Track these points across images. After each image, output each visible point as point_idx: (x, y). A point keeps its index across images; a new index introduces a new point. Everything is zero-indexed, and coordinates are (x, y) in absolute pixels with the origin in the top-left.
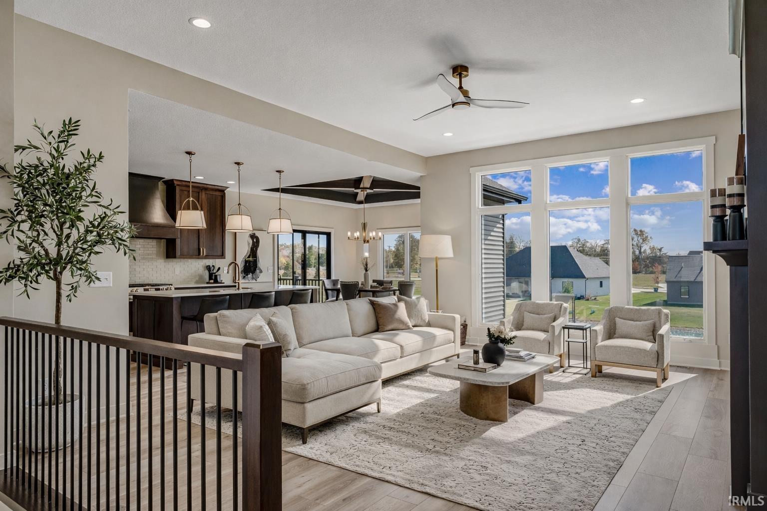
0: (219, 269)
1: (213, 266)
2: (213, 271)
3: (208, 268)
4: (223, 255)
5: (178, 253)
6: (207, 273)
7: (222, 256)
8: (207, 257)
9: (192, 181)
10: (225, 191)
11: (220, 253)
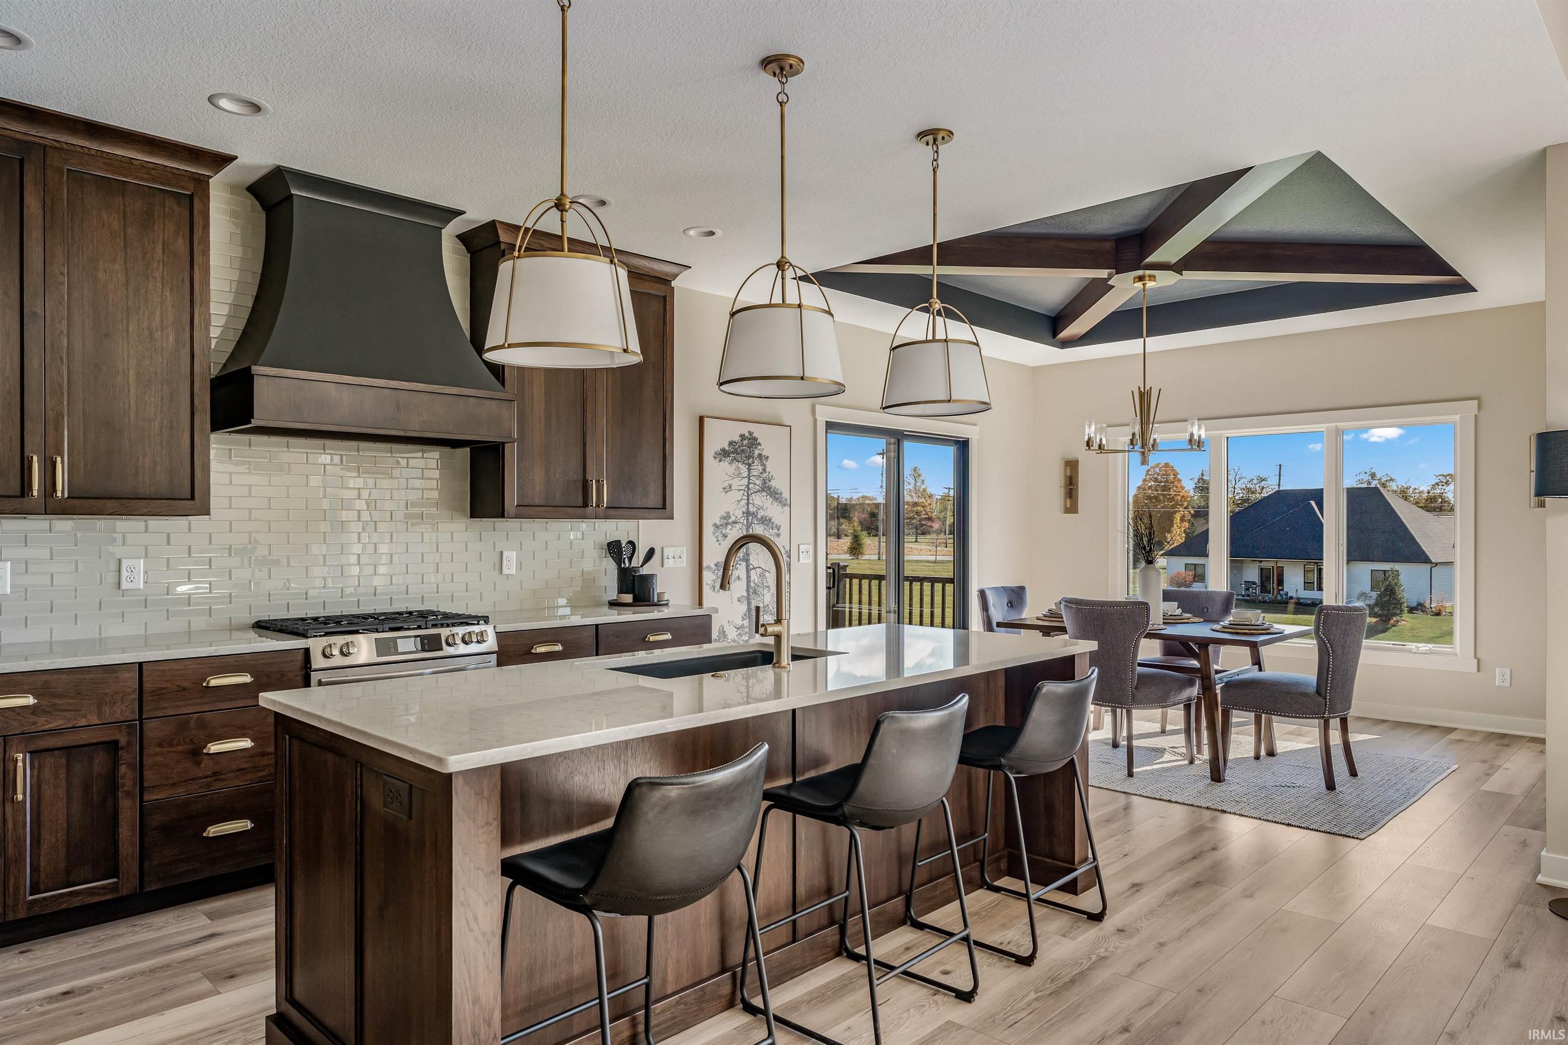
0: (651, 553)
1: (631, 543)
2: (630, 559)
3: (614, 549)
4: (664, 507)
5: (512, 498)
6: (611, 566)
7: (663, 509)
8: (615, 510)
9: (569, 234)
10: (673, 284)
11: (654, 499)
